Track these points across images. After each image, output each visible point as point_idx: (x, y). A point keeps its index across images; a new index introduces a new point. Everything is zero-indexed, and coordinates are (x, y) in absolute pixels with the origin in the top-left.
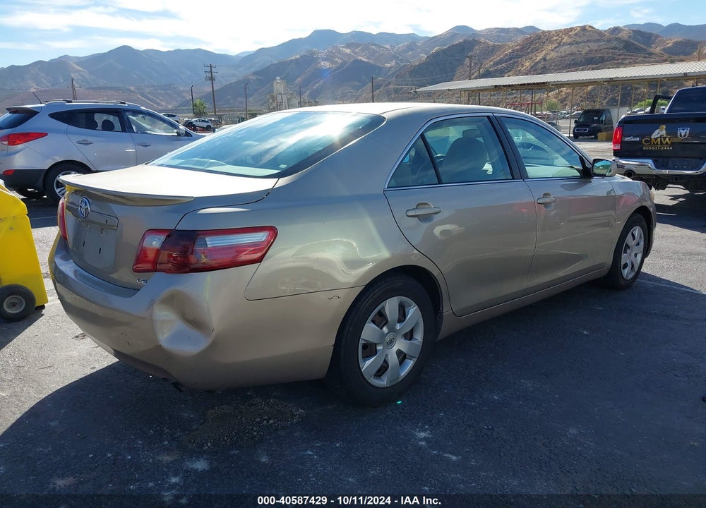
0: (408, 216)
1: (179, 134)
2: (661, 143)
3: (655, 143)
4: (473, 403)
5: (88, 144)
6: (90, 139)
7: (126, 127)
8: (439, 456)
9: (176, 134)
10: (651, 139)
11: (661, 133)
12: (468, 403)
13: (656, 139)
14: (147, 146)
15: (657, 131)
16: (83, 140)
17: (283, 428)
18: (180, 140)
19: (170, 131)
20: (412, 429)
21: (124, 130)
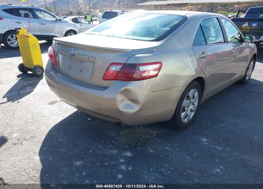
0: (200, 57)
1: (56, 20)
2: (246, 29)
3: (244, 29)
4: (216, 128)
5: (20, 23)
6: (21, 21)
7: (35, 16)
8: (214, 148)
9: (55, 20)
10: (242, 27)
11: (246, 25)
12: (214, 128)
13: (244, 27)
14: (44, 24)
15: (245, 24)
16: (18, 22)
17: (152, 138)
18: (57, 23)
19: (52, 18)
20: (199, 138)
21: (34, 18)
